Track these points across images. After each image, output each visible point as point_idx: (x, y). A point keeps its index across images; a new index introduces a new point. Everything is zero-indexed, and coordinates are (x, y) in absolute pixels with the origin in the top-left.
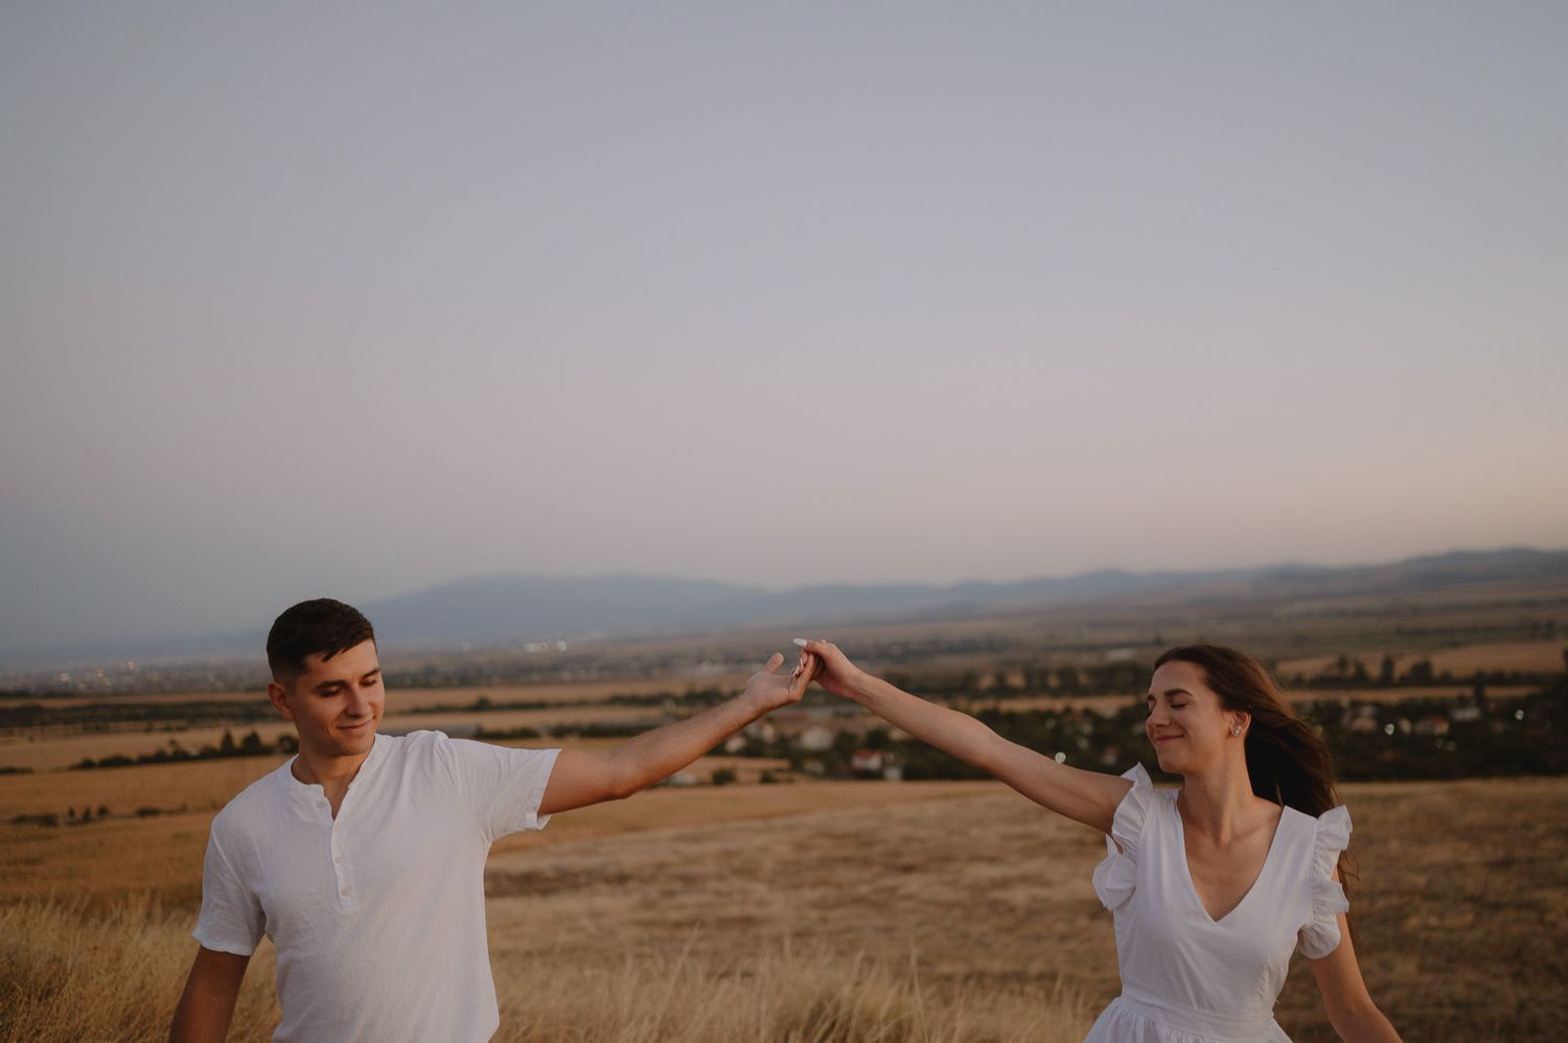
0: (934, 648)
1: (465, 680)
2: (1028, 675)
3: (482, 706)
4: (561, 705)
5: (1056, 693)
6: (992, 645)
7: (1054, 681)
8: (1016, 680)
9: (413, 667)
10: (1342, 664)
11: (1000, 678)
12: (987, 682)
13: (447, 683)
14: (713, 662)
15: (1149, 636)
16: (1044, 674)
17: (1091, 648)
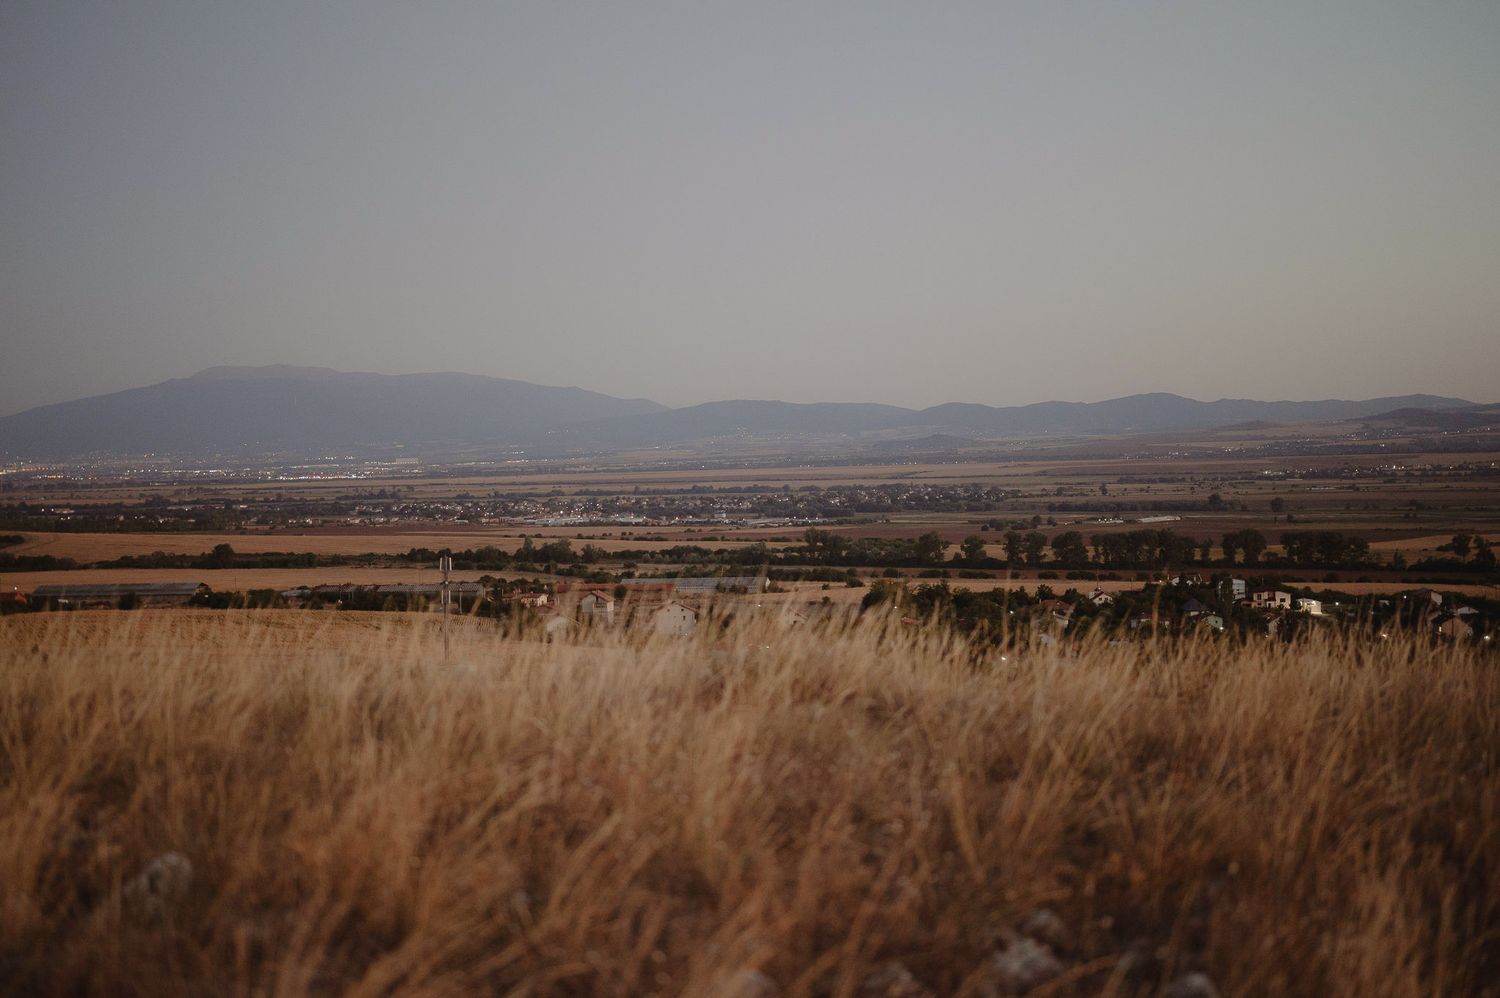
0: (892, 499)
1: (201, 522)
2: (1012, 545)
3: (221, 559)
4: (337, 561)
5: (1048, 571)
6: (974, 499)
7: (1048, 553)
8: (995, 551)
9: (132, 498)
10: (1459, 545)
11: (973, 545)
12: (952, 551)
13: (179, 524)
14: (569, 509)
15: (1203, 495)
16: (1038, 542)
17: (1118, 509)
